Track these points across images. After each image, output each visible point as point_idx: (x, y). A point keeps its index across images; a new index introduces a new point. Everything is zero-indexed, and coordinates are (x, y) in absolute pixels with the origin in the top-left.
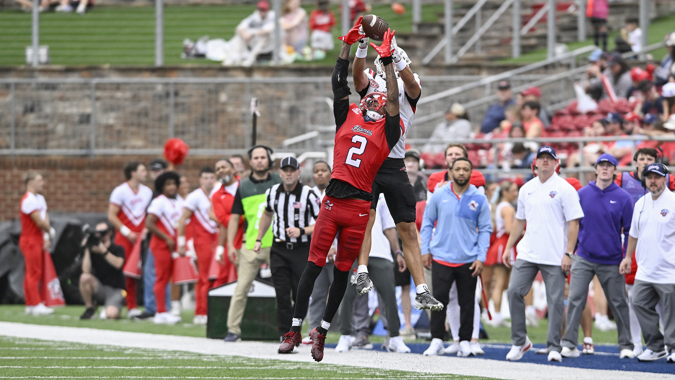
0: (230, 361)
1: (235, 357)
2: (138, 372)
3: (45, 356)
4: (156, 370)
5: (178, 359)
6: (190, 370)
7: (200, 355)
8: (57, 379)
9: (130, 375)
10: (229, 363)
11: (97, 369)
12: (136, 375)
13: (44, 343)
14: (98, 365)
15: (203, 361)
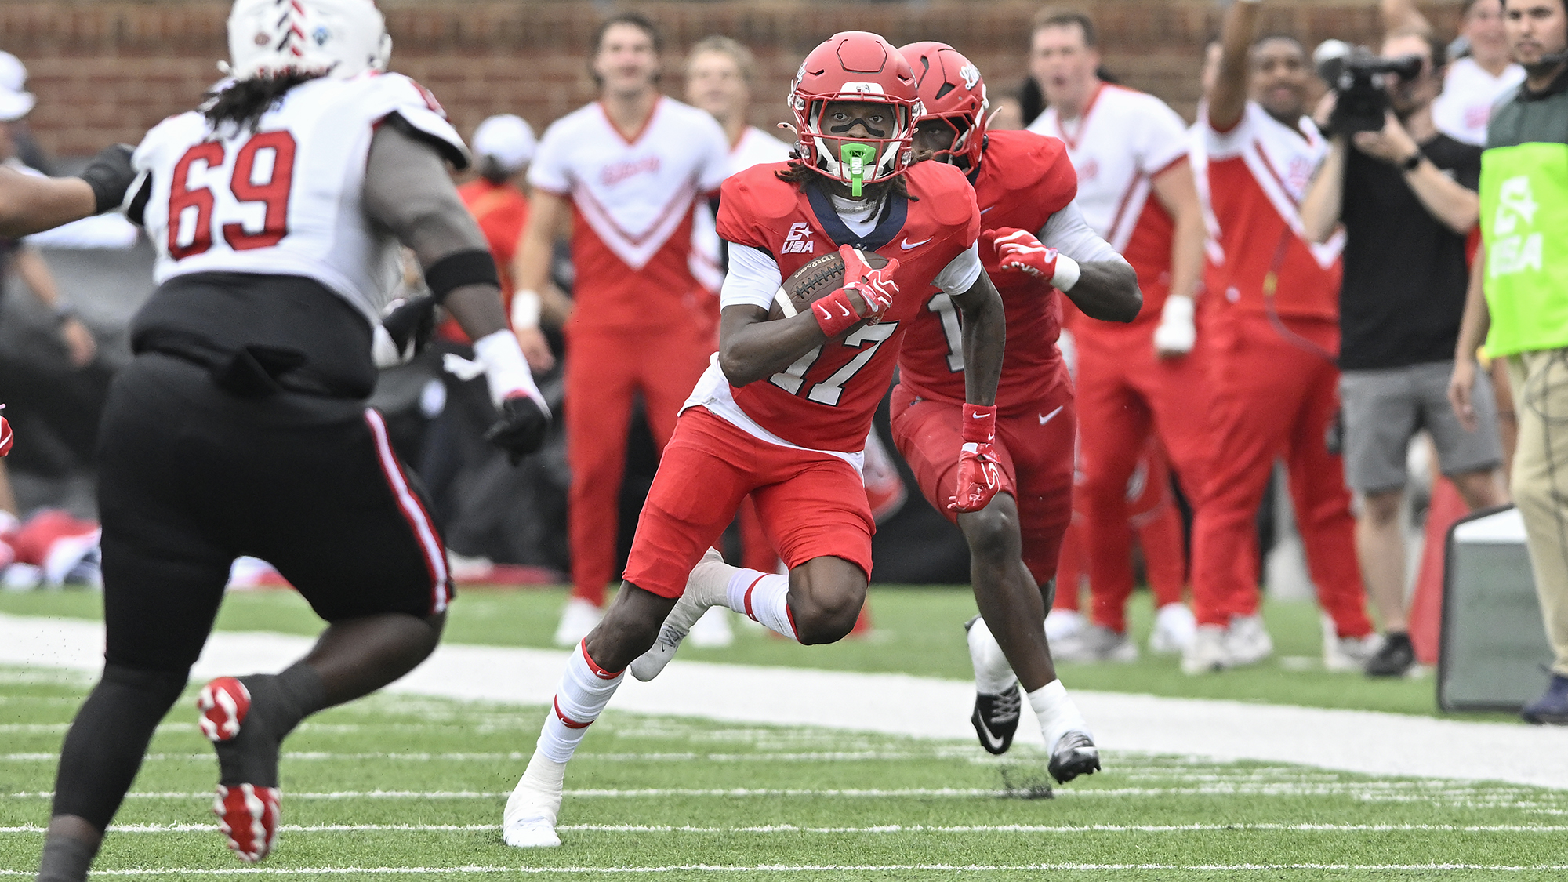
0: (1465, 802)
1: (1482, 787)
2: (1107, 848)
3: (737, 786)
4: (1173, 837)
5: (1260, 797)
6: (1313, 839)
7: (1345, 777)
8: (787, 875)
9: (1073, 860)
10: (1464, 807)
11: (941, 836)
12: (1097, 859)
13: (729, 736)
14: (945, 820)
15: (1360, 805)
